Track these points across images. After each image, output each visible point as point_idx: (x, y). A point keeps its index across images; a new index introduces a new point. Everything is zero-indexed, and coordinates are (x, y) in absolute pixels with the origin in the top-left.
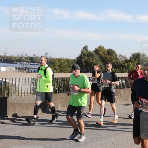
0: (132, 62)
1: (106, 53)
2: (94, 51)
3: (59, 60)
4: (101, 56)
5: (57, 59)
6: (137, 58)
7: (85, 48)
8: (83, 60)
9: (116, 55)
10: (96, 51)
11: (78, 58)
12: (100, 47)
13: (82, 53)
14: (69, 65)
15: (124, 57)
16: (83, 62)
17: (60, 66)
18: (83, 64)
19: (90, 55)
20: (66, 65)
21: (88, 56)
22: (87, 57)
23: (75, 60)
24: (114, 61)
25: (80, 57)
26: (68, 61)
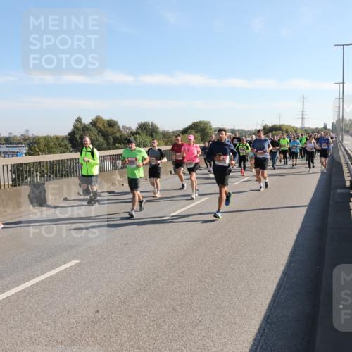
0: (139, 134)
1: (106, 125)
2: (91, 123)
3: (45, 138)
4: (101, 129)
5: (42, 137)
6: (145, 128)
7: (79, 120)
8: (78, 136)
9: (118, 127)
10: (94, 123)
11: (70, 134)
12: (98, 118)
13: (75, 127)
14: (59, 144)
15: (129, 128)
16: (78, 139)
17: (46, 145)
18: (77, 141)
19: (85, 129)
20: (54, 144)
21: (84, 131)
22: (82, 132)
23: (66, 137)
24: (118, 135)
25: (73, 132)
26: (57, 138)
